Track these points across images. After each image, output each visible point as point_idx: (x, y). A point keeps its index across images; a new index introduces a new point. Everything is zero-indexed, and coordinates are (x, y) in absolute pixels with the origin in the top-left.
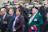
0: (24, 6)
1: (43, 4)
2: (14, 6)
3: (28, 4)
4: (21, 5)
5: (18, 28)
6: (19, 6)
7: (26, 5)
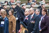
0: (21, 6)
1: (41, 4)
2: (11, 6)
3: (25, 4)
4: (18, 5)
5: (43, 28)
6: (16, 6)
7: (23, 5)
